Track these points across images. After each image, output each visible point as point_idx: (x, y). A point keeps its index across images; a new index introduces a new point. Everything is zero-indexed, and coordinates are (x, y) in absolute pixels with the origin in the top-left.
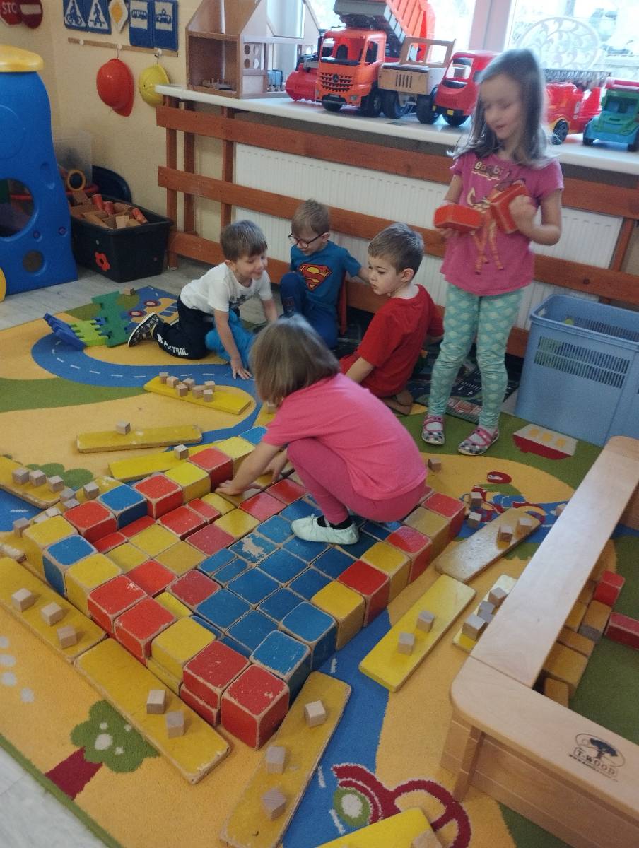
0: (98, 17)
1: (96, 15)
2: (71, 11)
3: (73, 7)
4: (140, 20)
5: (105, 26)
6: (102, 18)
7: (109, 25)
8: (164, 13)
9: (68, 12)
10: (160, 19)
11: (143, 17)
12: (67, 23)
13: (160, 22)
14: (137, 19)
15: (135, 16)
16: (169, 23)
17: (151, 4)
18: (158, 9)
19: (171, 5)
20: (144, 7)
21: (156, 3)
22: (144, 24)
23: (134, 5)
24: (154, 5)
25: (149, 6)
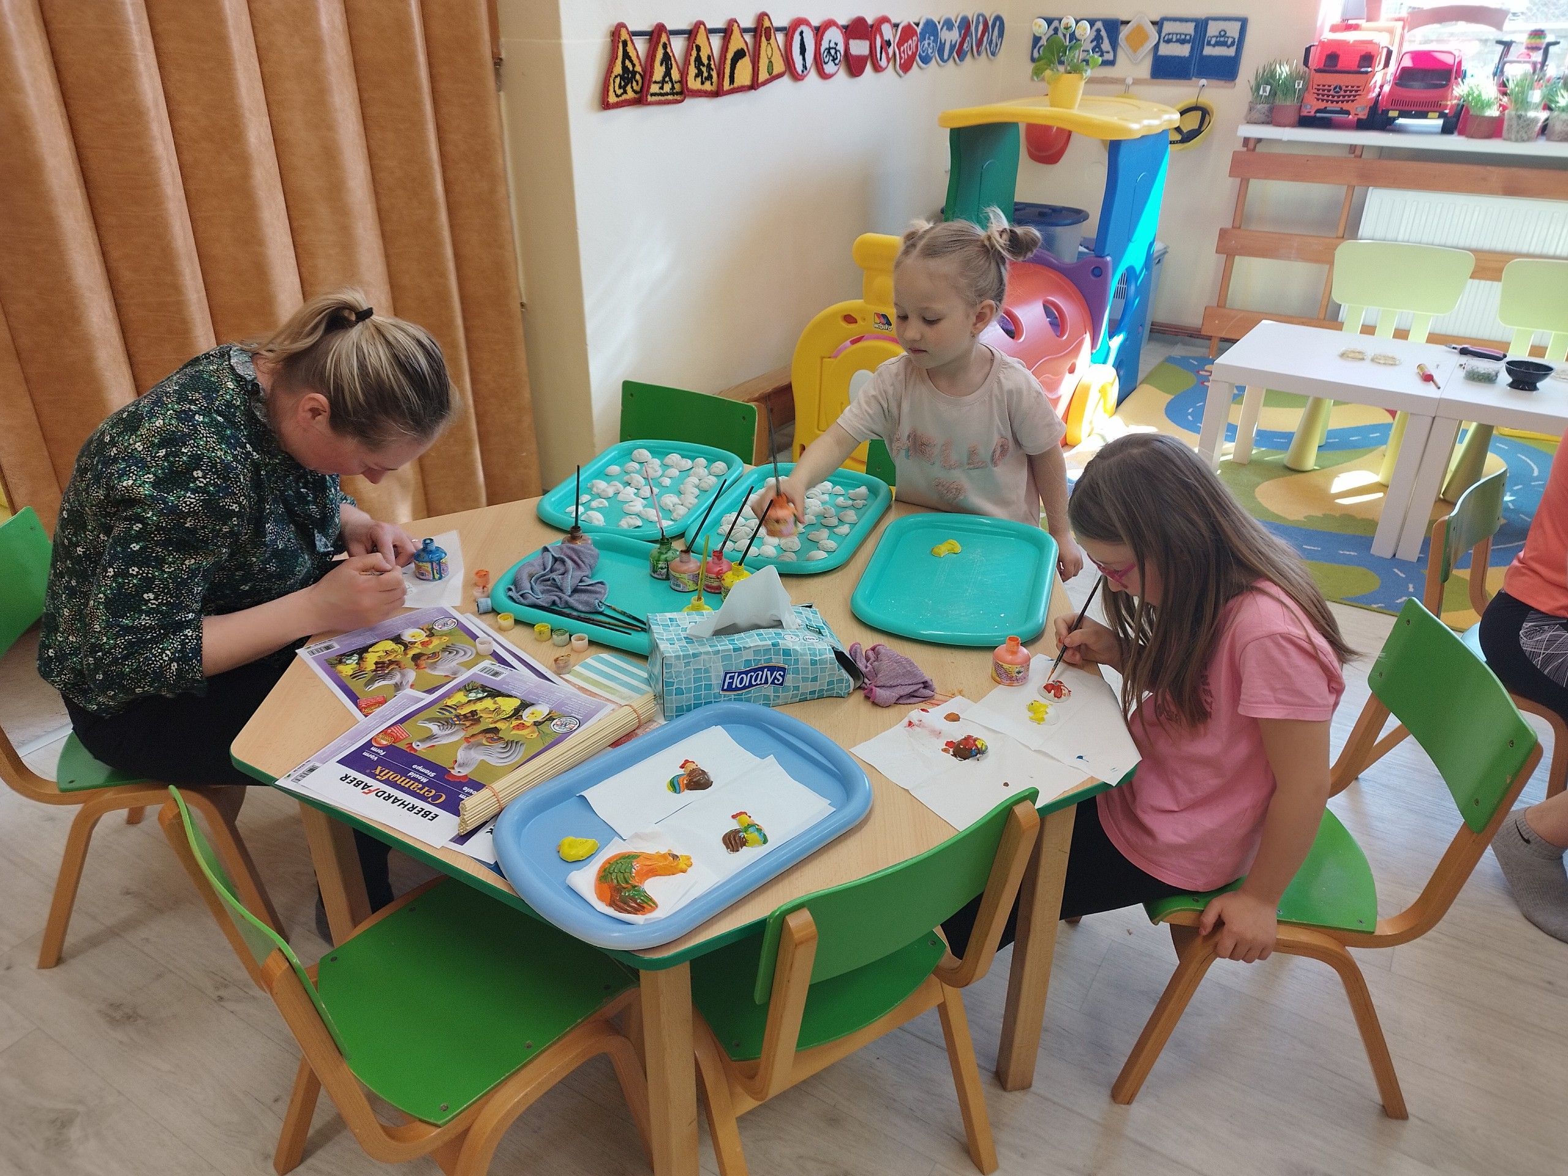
0: (1097, 46)
5: (1109, 57)
6: (1106, 47)
7: (1115, 56)
8: (1223, 34)
10: (1213, 42)
11: (1182, 42)
13: (1214, 46)
14: (1172, 44)
16: (1228, 47)
17: (1201, 25)
18: (1213, 29)
19: (1238, 25)
20: (1189, 29)
21: (1210, 22)
22: (1184, 51)
23: (1168, 28)
24: (1207, 24)
25: (1197, 27)
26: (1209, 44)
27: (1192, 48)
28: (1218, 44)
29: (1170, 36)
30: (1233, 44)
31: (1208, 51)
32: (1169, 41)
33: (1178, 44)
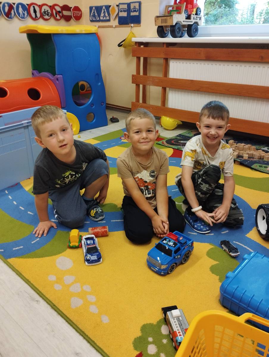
1: (104, 14)
2: (93, 14)
3: (94, 12)
4: (123, 12)
5: (108, 18)
6: (106, 14)
7: (110, 18)
8: (135, 8)
9: (92, 14)
10: (133, 11)
11: (125, 11)
12: (91, 19)
13: (133, 12)
14: (122, 12)
15: (121, 11)
16: (137, 12)
17: (129, 5)
18: (132, 7)
19: (138, 3)
20: (125, 6)
21: (131, 4)
22: (125, 14)
23: (121, 7)
24: (130, 5)
25: (128, 6)
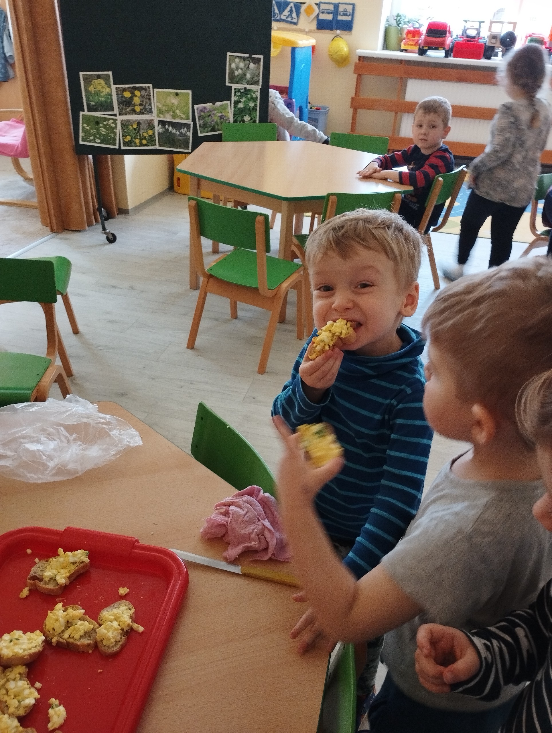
0: (291, 15)
1: (289, 13)
5: (296, 20)
6: (294, 15)
7: (298, 20)
8: (345, 10)
10: (342, 14)
11: (329, 13)
17: (336, 6)
18: (341, 8)
19: (351, 6)
20: (331, 7)
21: (340, 5)
22: (330, 17)
23: (323, 6)
24: (338, 6)
25: (334, 7)
26: (340, 15)
27: (333, 16)
28: (344, 15)
29: (324, 11)
30: (350, 15)
31: (340, 18)
32: (323, 13)
33: (327, 14)
